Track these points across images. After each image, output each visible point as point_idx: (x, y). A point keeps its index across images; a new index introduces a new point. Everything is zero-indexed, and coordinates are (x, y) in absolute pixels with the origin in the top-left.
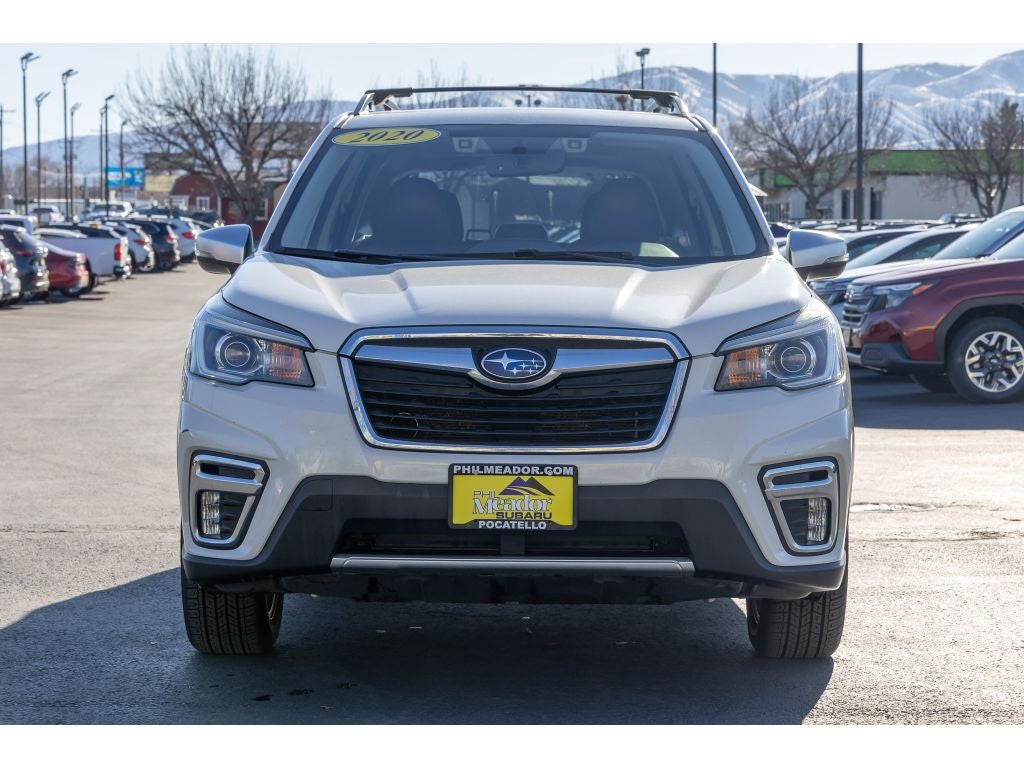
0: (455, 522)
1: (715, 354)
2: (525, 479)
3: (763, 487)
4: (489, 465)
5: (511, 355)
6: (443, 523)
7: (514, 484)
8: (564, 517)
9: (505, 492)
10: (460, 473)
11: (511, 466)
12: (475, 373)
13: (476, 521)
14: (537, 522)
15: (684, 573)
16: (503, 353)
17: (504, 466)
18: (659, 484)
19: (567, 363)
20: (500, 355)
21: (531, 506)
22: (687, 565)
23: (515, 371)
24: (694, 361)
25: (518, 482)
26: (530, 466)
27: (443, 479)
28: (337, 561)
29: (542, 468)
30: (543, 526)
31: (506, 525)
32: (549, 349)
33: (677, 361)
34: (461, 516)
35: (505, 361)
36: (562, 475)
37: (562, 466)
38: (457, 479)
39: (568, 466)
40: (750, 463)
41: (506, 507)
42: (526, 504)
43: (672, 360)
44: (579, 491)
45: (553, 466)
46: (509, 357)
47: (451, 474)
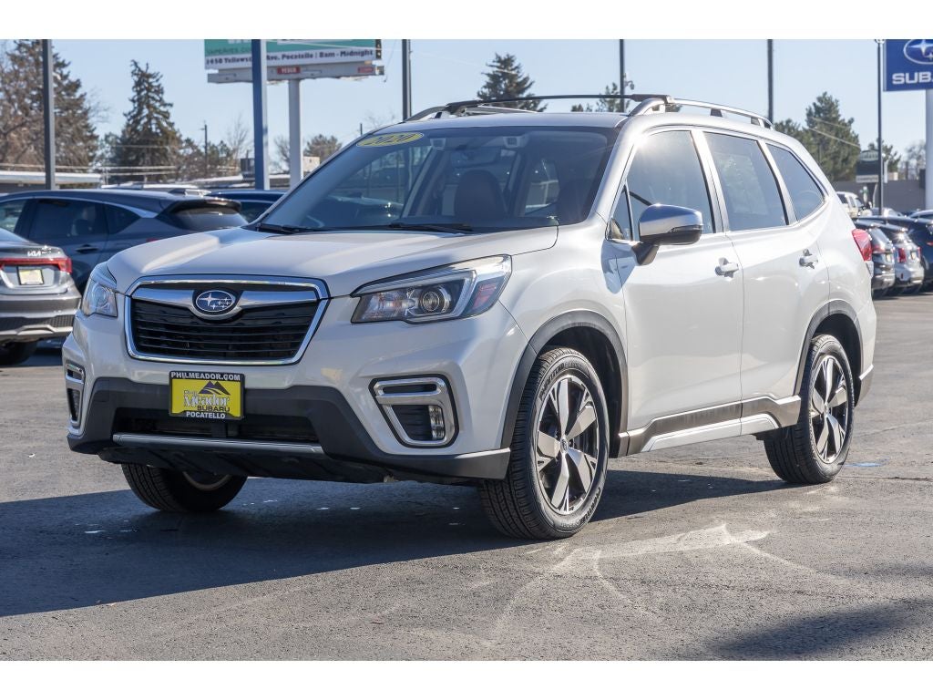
0: (174, 412)
1: (352, 295)
2: (214, 382)
3: (374, 394)
4: (192, 372)
5: (214, 295)
6: (166, 411)
7: (207, 386)
8: (236, 412)
9: (202, 392)
10: (175, 377)
11: (204, 373)
12: (192, 308)
13: (185, 412)
14: (220, 413)
15: (317, 455)
16: (208, 294)
17: (200, 373)
18: (294, 388)
19: (246, 301)
20: (207, 296)
21: (217, 401)
22: (316, 449)
23: (214, 306)
24: (332, 301)
25: (209, 385)
26: (215, 373)
27: (166, 382)
28: (116, 437)
29: (222, 375)
30: (223, 417)
31: (202, 415)
32: (237, 291)
33: (319, 301)
34: (177, 409)
35: (209, 299)
36: (233, 380)
37: (233, 374)
38: (174, 381)
39: (237, 374)
40: (361, 375)
41: (203, 402)
42: (214, 400)
43: (315, 299)
44: (245, 392)
45: (229, 374)
46: (212, 297)
47: (171, 379)
